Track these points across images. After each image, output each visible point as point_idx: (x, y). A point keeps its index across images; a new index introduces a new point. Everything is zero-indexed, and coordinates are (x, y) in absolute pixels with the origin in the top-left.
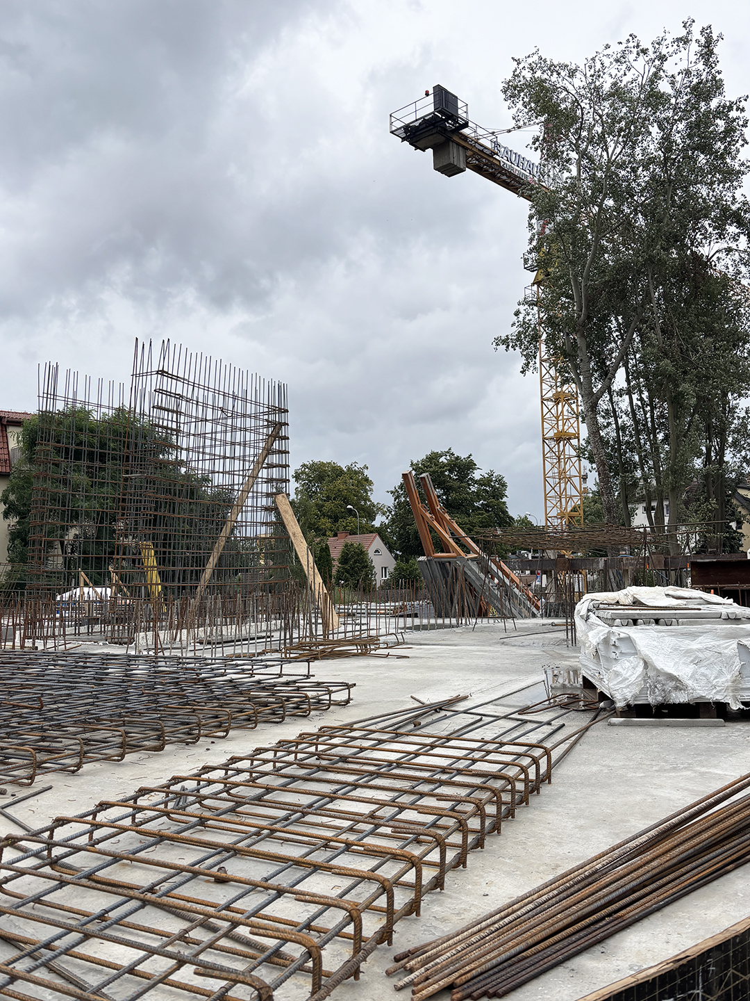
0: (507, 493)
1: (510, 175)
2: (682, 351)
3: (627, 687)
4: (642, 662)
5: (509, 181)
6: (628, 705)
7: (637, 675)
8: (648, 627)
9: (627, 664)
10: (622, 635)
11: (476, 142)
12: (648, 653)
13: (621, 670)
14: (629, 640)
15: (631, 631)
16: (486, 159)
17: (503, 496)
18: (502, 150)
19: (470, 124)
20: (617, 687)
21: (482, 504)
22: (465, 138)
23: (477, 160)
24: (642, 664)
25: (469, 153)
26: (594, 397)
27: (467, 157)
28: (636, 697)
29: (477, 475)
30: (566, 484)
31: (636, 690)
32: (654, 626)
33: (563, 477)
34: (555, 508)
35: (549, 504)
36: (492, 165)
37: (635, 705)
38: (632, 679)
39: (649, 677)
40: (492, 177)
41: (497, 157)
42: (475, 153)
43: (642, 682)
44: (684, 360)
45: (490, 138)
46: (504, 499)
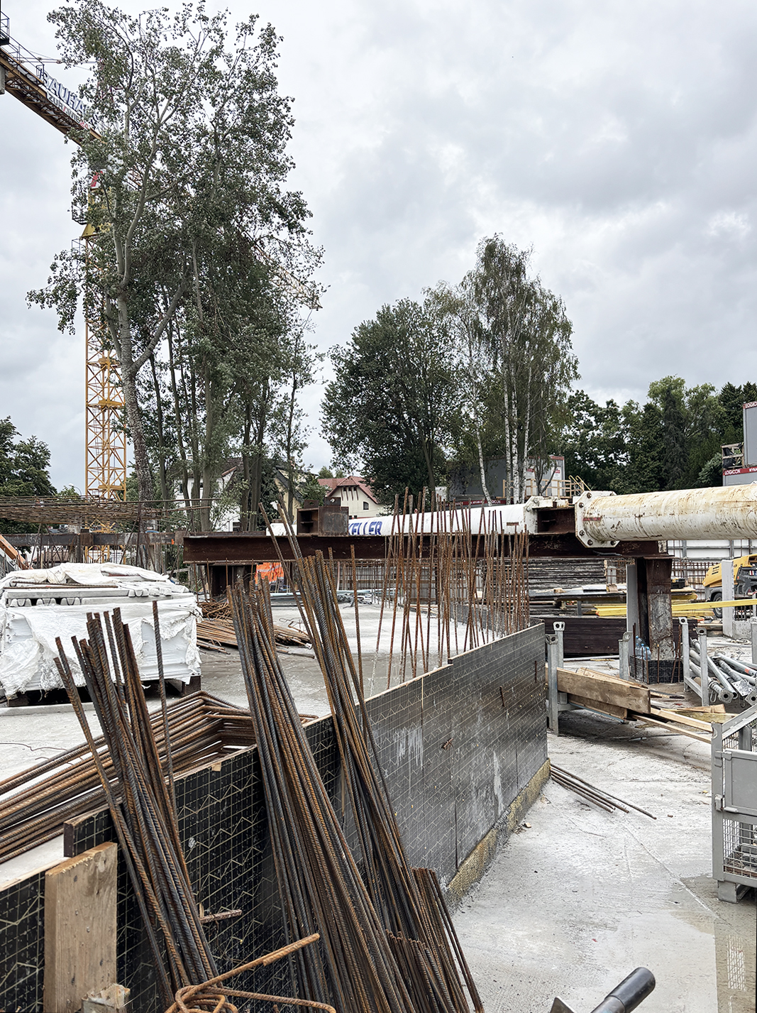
0: (50, 461)
1: (59, 112)
2: (222, 329)
3: (19, 673)
4: (37, 645)
5: (57, 118)
6: (18, 693)
7: (30, 659)
8: (47, 607)
9: (21, 648)
10: (17, 617)
11: (18, 64)
12: (43, 635)
13: (13, 655)
14: (24, 621)
15: (29, 612)
16: (30, 87)
17: (44, 464)
18: (50, 81)
19: (11, 41)
20: (7, 674)
21: (20, 473)
22: (5, 56)
23: (18, 84)
24: (37, 647)
25: (9, 75)
26: (133, 366)
27: (7, 79)
28: (27, 684)
29: (16, 440)
30: (110, 456)
31: (28, 676)
32: (54, 606)
33: (107, 448)
34: (97, 480)
35: (90, 475)
36: (37, 95)
37: (27, 692)
38: (24, 664)
39: (44, 661)
40: (38, 109)
41: (43, 88)
42: (16, 76)
43: (37, 666)
44: (224, 339)
45: (36, 64)
46: (47, 469)
